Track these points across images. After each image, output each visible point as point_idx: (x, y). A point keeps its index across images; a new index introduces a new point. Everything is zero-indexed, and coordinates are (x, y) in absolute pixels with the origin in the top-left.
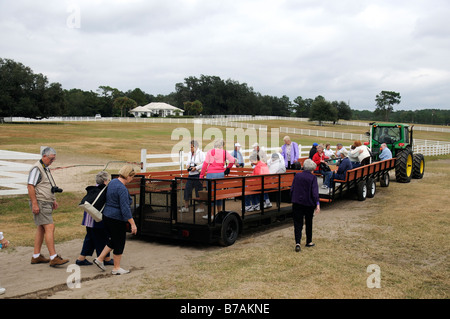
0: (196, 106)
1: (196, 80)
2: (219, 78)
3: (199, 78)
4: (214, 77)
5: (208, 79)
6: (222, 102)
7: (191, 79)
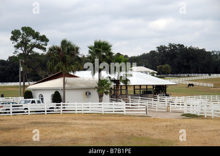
0: (166, 68)
1: (165, 48)
2: (183, 45)
3: (167, 46)
4: (179, 45)
5: (174, 46)
6: (185, 64)
7: (161, 46)
